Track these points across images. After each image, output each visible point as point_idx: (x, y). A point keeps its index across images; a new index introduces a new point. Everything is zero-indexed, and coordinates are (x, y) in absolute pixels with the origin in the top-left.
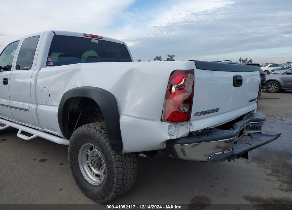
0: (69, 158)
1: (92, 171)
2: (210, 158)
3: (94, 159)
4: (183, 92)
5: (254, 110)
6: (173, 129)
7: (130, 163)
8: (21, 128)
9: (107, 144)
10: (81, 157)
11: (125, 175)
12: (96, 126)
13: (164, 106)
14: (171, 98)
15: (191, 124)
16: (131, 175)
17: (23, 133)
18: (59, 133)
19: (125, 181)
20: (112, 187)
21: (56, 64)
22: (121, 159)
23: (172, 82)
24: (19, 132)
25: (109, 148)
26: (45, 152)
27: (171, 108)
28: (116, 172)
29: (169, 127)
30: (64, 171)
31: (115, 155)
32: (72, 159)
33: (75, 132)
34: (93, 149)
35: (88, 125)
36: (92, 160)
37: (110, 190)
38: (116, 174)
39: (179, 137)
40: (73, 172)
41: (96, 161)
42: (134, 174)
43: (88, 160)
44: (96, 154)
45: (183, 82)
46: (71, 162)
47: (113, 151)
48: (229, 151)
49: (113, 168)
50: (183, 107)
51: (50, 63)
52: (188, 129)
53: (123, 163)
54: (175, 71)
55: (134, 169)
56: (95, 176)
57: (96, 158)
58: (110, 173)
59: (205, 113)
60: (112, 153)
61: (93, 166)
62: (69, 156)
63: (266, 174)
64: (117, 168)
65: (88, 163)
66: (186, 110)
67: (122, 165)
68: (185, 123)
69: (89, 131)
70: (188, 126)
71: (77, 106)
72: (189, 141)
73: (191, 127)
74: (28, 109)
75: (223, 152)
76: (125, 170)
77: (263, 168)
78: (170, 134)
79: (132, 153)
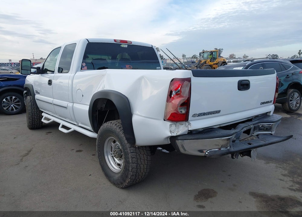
0: (97, 149)
1: (114, 160)
2: (207, 153)
3: (115, 151)
4: (180, 97)
5: (271, 112)
6: (174, 127)
7: (143, 155)
8: (62, 123)
9: (124, 138)
10: (106, 148)
11: (138, 165)
12: (117, 123)
13: (166, 108)
14: (170, 102)
15: (190, 124)
16: (145, 165)
17: (64, 127)
18: (90, 128)
19: (139, 170)
20: (128, 175)
21: (89, 68)
22: (136, 151)
23: (172, 88)
24: (61, 126)
25: (126, 142)
26: (82, 144)
27: (171, 110)
28: (131, 162)
29: (170, 126)
30: (95, 161)
31: (130, 147)
32: (99, 150)
33: (101, 127)
34: (115, 142)
35: (111, 121)
36: (114, 152)
37: (127, 177)
38: (131, 163)
39: (178, 134)
40: (100, 161)
41: (117, 152)
42: (147, 165)
43: (112, 151)
44: (118, 147)
45: (179, 88)
46: (98, 152)
47: (129, 144)
48: (226, 148)
49: (128, 158)
50: (180, 109)
51: (84, 68)
52: (187, 128)
53: (137, 154)
54: (174, 79)
55: (147, 160)
56: (117, 165)
57: (117, 150)
58: (127, 162)
59: (204, 114)
60: (128, 145)
61: (115, 156)
62: (97, 148)
63: (281, 174)
64: (132, 158)
65: (112, 154)
66: (184, 112)
67: (136, 156)
68: (184, 122)
69: (112, 127)
70: (187, 125)
71: (104, 105)
72: (187, 138)
73: (189, 126)
74: (66, 107)
75: (220, 149)
76: (138, 160)
77: (280, 169)
78: (171, 132)
79: (145, 147)
